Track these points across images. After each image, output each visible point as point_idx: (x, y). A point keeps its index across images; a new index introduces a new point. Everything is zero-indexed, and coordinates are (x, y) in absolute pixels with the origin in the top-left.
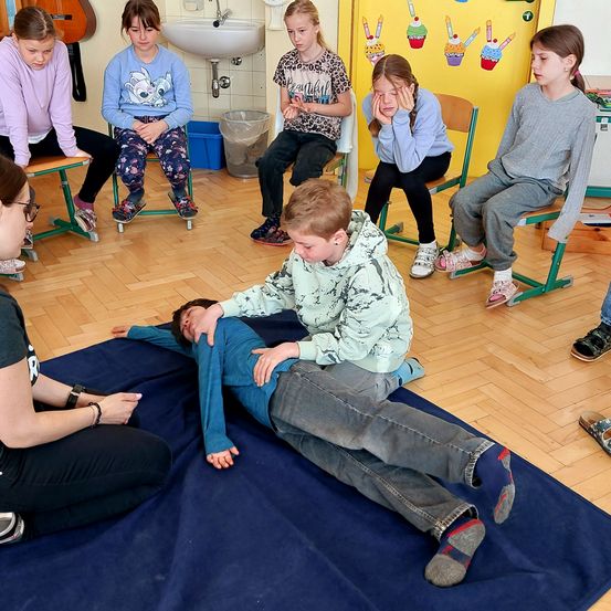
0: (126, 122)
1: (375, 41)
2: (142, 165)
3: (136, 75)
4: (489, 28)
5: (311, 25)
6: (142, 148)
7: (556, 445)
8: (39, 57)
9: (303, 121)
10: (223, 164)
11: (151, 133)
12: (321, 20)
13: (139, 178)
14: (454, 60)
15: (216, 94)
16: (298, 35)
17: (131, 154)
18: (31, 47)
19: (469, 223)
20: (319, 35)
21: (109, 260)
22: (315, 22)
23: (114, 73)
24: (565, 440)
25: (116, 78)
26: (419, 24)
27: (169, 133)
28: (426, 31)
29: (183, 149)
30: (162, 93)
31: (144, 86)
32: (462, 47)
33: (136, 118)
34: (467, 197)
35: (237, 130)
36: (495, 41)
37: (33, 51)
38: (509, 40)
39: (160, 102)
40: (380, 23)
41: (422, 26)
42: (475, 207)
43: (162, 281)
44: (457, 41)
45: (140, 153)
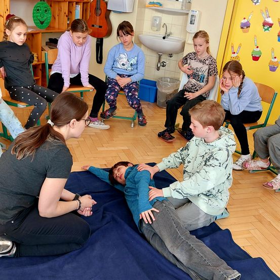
0: (113, 75)
1: (236, 55)
2: (116, 96)
3: (122, 56)
5: (205, 43)
6: (117, 88)
8: (81, 40)
9: (192, 87)
10: (156, 101)
11: (123, 82)
12: (210, 41)
13: (114, 101)
14: (273, 69)
15: (158, 69)
16: (198, 47)
17: (112, 90)
18: (78, 36)
19: (261, 146)
20: (208, 48)
21: (93, 135)
22: (207, 42)
23: (113, 53)
25: (113, 55)
26: (258, 49)
27: (132, 84)
28: (261, 53)
29: (137, 93)
30: (131, 65)
31: (124, 60)
32: (277, 63)
33: (118, 74)
34: (262, 132)
35: (164, 86)
37: (79, 37)
39: (130, 68)
40: (239, 47)
41: (260, 51)
42: (265, 137)
43: (113, 149)
44: (276, 60)
45: (116, 90)
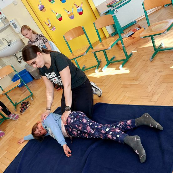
1: (50, 25)
4: (75, 4)
7: (151, 98)
10: (33, 78)
14: (72, 17)
15: (20, 62)
24: (152, 95)
26: (58, 14)
28: (61, 15)
32: (72, 13)
36: (79, 7)
38: (82, 4)
40: (48, 20)
43: (34, 118)
44: (70, 13)
